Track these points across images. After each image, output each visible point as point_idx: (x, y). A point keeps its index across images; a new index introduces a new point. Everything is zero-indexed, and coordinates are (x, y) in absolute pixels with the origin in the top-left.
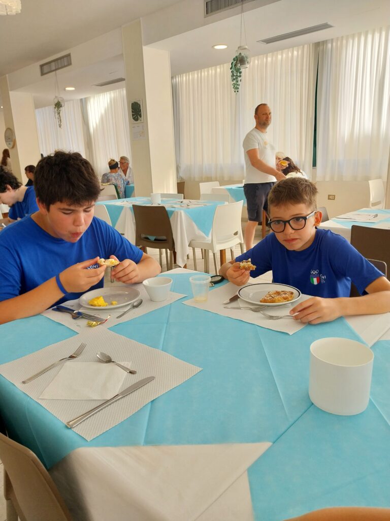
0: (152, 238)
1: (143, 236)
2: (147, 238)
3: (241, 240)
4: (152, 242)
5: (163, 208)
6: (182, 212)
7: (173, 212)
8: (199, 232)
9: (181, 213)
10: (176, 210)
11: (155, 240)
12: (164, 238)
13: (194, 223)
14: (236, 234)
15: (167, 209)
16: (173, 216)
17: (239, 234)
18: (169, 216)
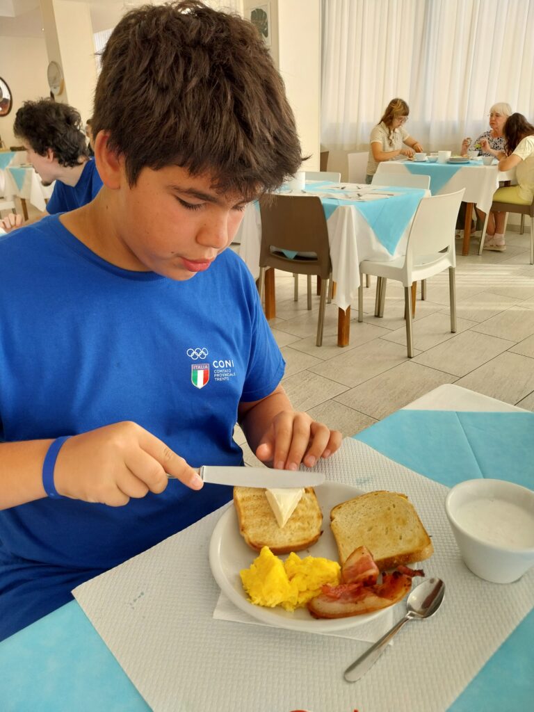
0: (291, 254)
1: (273, 249)
2: (282, 254)
3: (452, 262)
4: (290, 261)
5: (317, 199)
6: (353, 208)
7: (334, 208)
8: (378, 247)
9: (350, 211)
10: (341, 204)
11: (297, 257)
12: (313, 254)
13: (371, 229)
14: (445, 250)
15: (323, 201)
16: (333, 215)
17: (450, 250)
18: (327, 215)
